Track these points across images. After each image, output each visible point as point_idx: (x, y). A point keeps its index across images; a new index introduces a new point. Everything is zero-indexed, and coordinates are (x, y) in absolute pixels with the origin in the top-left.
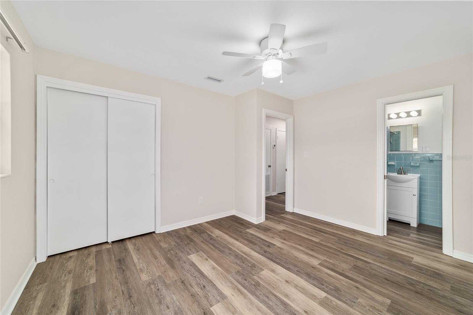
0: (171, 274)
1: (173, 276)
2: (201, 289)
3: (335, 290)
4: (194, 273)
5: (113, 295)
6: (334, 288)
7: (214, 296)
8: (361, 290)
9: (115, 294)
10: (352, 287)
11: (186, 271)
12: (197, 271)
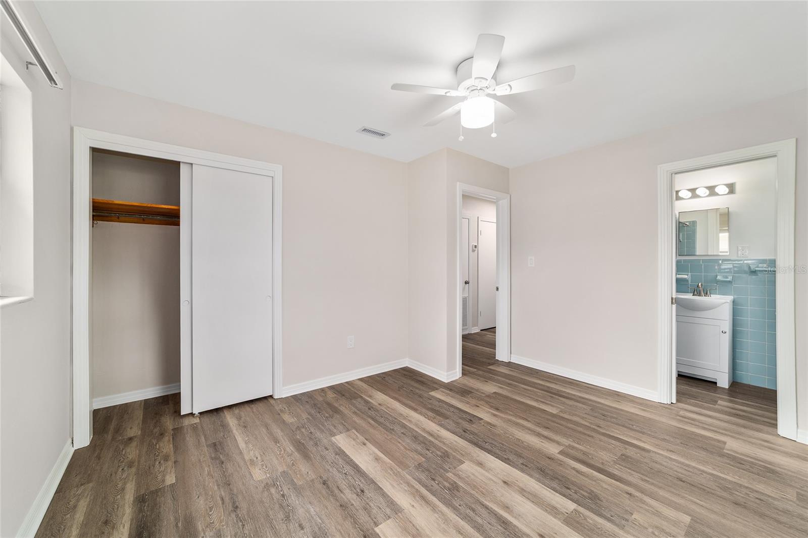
0: (303, 469)
1: (308, 473)
2: (358, 495)
3: (590, 499)
4: (343, 467)
5: (206, 504)
6: (588, 495)
7: (380, 508)
8: (636, 498)
9: (208, 503)
10: (620, 492)
11: (330, 463)
12: (349, 463)
